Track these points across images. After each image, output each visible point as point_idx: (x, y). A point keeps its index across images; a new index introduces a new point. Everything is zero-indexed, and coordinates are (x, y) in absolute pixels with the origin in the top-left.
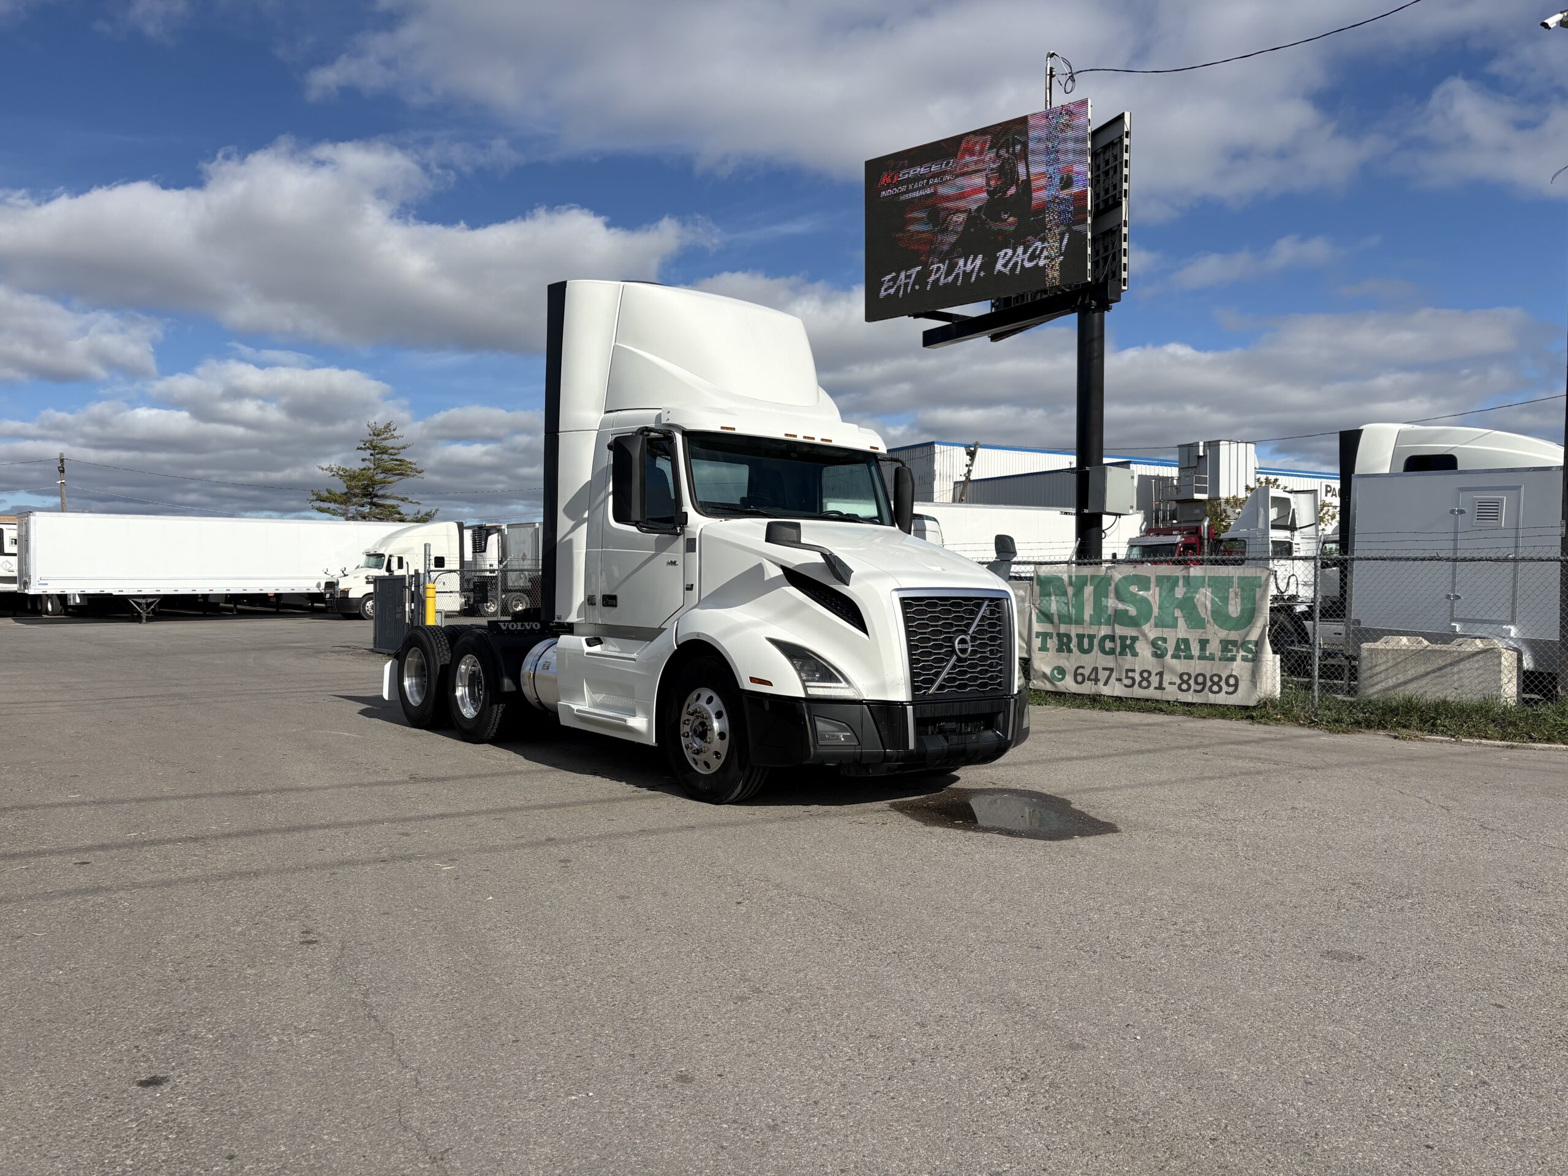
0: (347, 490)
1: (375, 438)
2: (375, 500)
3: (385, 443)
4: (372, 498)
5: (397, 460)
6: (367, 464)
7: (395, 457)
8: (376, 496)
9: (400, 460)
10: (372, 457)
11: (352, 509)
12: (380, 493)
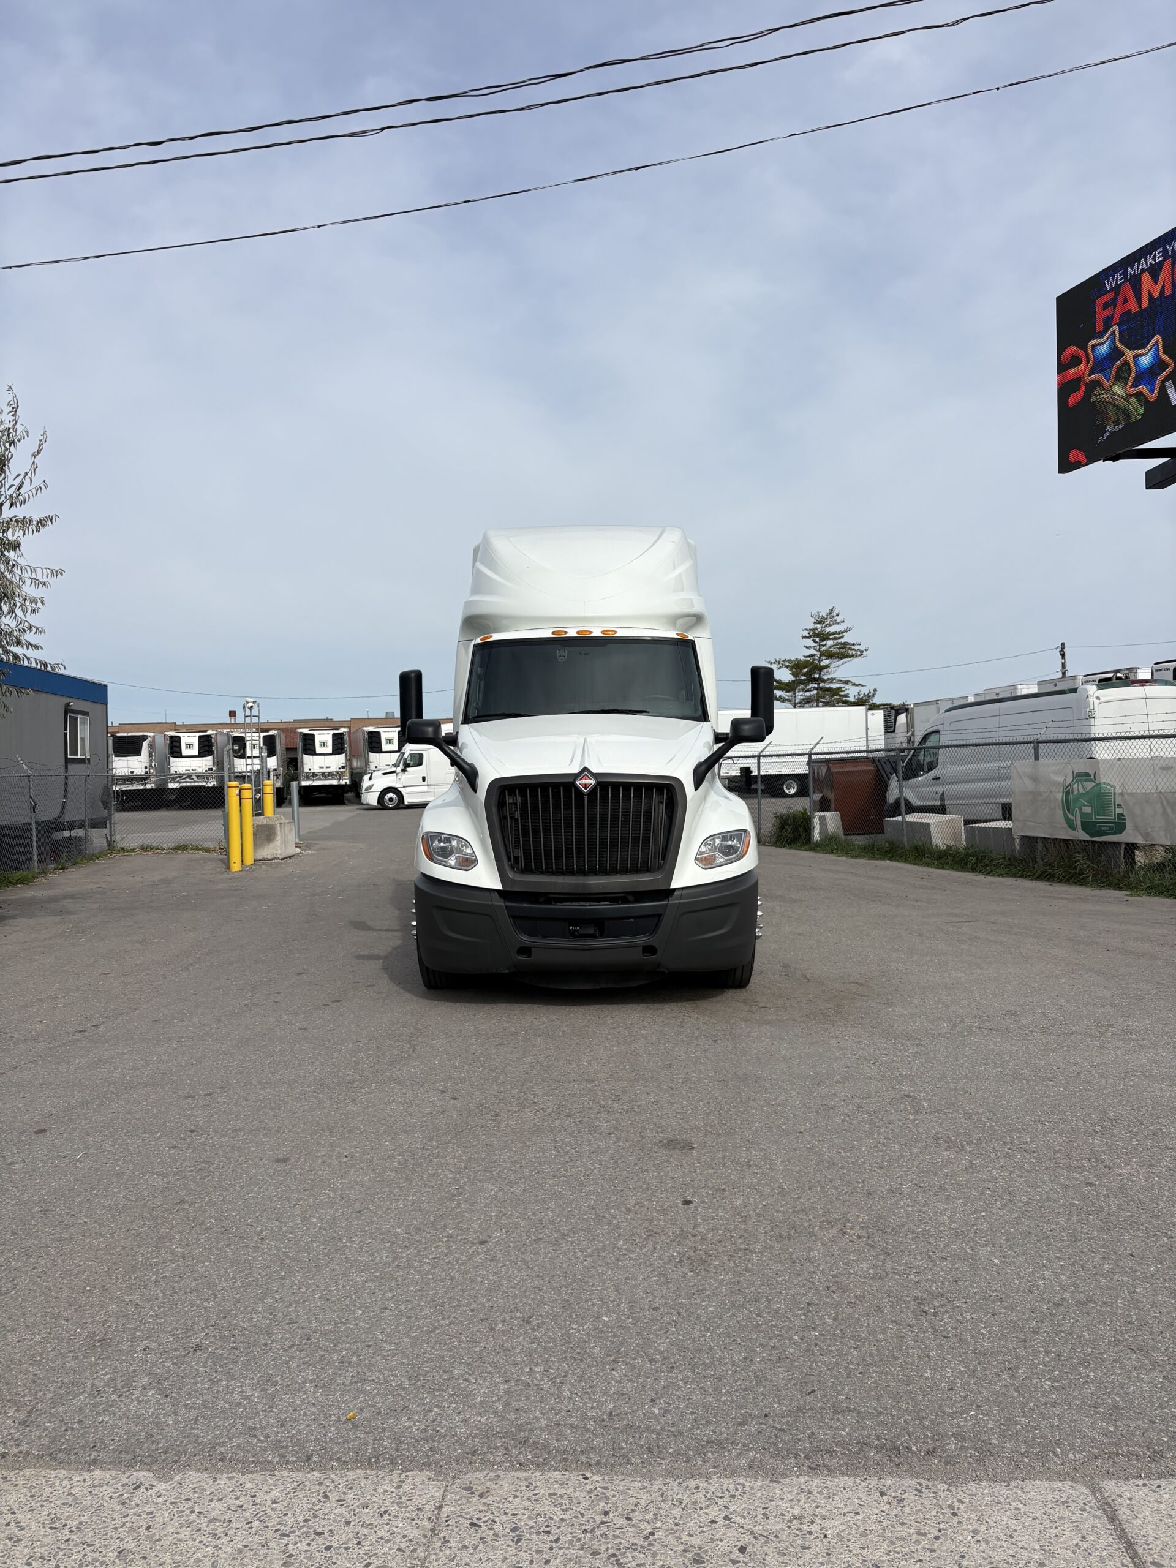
0: (794, 679)
1: (819, 626)
2: (822, 685)
3: (828, 630)
4: (819, 684)
5: (841, 643)
6: (812, 652)
7: (839, 641)
8: (824, 681)
9: (845, 643)
10: (816, 645)
11: (800, 696)
12: (825, 677)
